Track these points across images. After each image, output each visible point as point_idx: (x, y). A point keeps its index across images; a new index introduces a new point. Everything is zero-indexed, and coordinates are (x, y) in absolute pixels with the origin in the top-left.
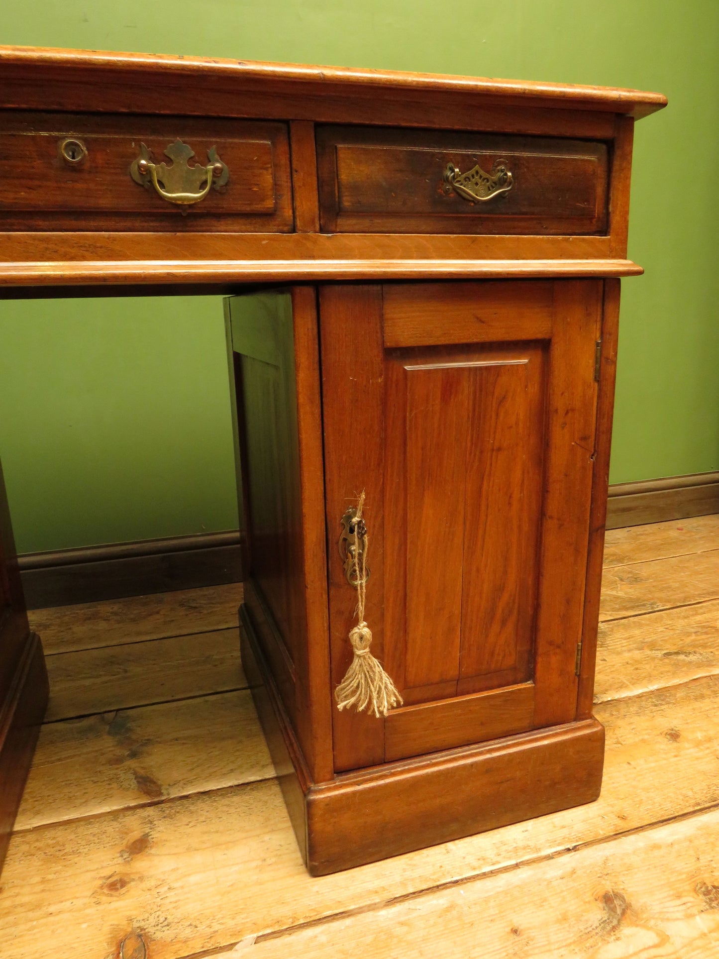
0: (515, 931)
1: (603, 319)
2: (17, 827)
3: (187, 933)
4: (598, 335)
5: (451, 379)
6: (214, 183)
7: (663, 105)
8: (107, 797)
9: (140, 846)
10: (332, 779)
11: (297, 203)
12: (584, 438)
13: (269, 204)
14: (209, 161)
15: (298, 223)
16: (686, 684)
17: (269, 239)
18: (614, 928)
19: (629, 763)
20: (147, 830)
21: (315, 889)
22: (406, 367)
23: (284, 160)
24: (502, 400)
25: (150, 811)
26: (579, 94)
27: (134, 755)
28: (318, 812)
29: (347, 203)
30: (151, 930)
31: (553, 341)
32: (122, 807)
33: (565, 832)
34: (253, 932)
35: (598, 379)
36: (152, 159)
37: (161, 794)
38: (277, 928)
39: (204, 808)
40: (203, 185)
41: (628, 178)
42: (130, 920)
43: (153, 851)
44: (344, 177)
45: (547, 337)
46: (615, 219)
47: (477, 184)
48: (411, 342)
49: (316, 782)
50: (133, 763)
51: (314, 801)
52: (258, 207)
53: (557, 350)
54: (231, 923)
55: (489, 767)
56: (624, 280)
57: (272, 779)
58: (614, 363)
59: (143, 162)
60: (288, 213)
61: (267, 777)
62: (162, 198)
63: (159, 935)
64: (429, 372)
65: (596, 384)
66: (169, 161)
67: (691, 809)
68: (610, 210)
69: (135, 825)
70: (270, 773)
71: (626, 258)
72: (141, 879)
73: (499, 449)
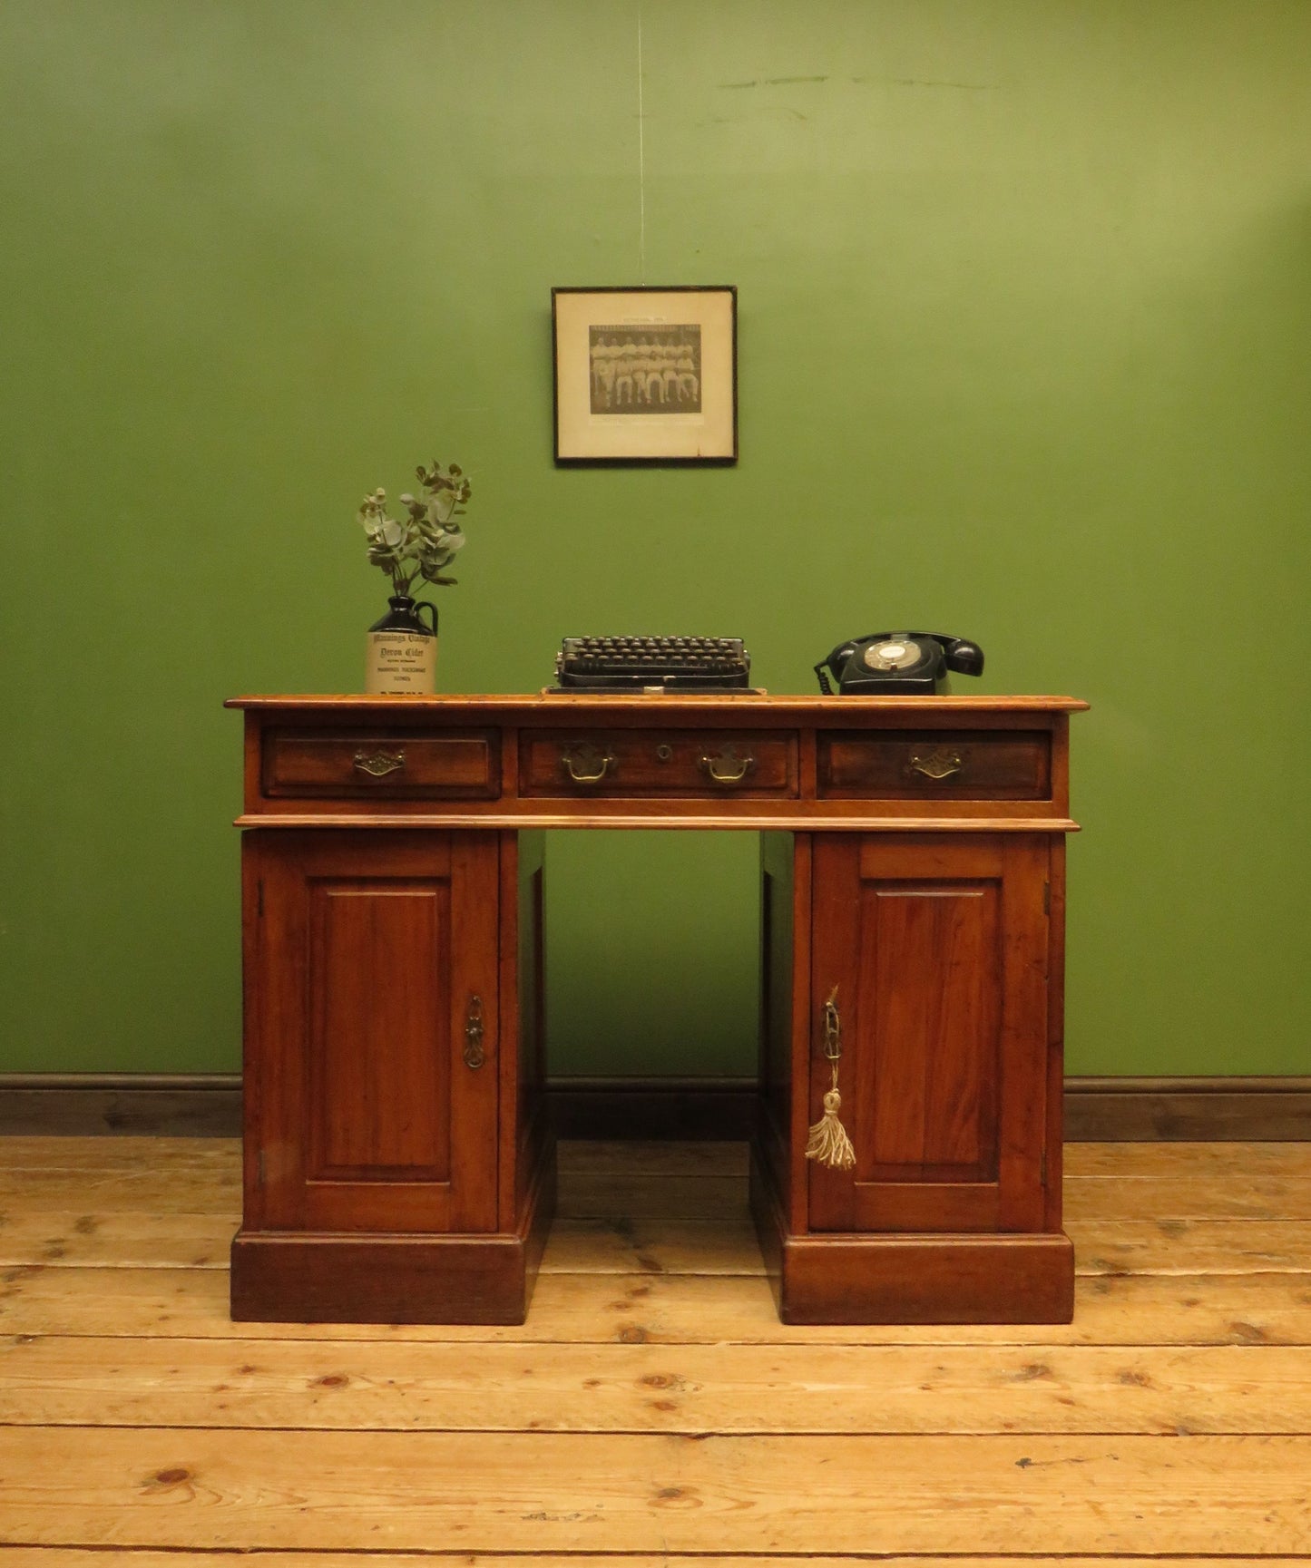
0: (941, 1368)
1: (1050, 864)
2: (541, 1272)
3: (677, 1334)
4: (1046, 876)
5: (914, 907)
6: (747, 769)
7: (1088, 708)
8: (614, 1265)
9: (643, 1292)
10: (804, 1234)
11: (802, 780)
12: (1038, 962)
13: (783, 782)
14: (745, 756)
15: (802, 794)
16: (1249, 1276)
17: (780, 803)
18: (1025, 1379)
19: (1124, 1311)
20: (647, 1285)
21: (783, 1330)
22: (880, 894)
23: (794, 753)
24: (960, 924)
25: (651, 1278)
26: (1013, 706)
27: (637, 1247)
28: (791, 1258)
29: (836, 779)
30: (649, 1329)
31: (1004, 881)
32: (626, 1272)
33: (1025, 1336)
34: (727, 1340)
35: (1048, 912)
36: (711, 756)
37: (661, 1270)
38: (746, 1342)
39: (699, 1282)
40: (740, 771)
41: (1067, 758)
42: (632, 1323)
43: (652, 1296)
44: (835, 764)
45: (997, 876)
46: (1056, 789)
47: (934, 766)
48: (881, 876)
49: (792, 1233)
50: (638, 1252)
51: (789, 1247)
52: (775, 784)
53: (1008, 887)
54: (711, 1335)
55: (951, 1255)
56: (1069, 836)
57: (764, 1276)
58: (1063, 900)
59: (705, 759)
60: (795, 786)
61: (759, 1274)
62: (712, 778)
63: (654, 1331)
64: (896, 898)
65: (1047, 917)
66: (720, 756)
67: (1163, 1343)
68: (1052, 781)
69: (638, 1283)
70: (762, 1272)
71: (1067, 817)
72: (642, 1306)
73: (958, 964)
